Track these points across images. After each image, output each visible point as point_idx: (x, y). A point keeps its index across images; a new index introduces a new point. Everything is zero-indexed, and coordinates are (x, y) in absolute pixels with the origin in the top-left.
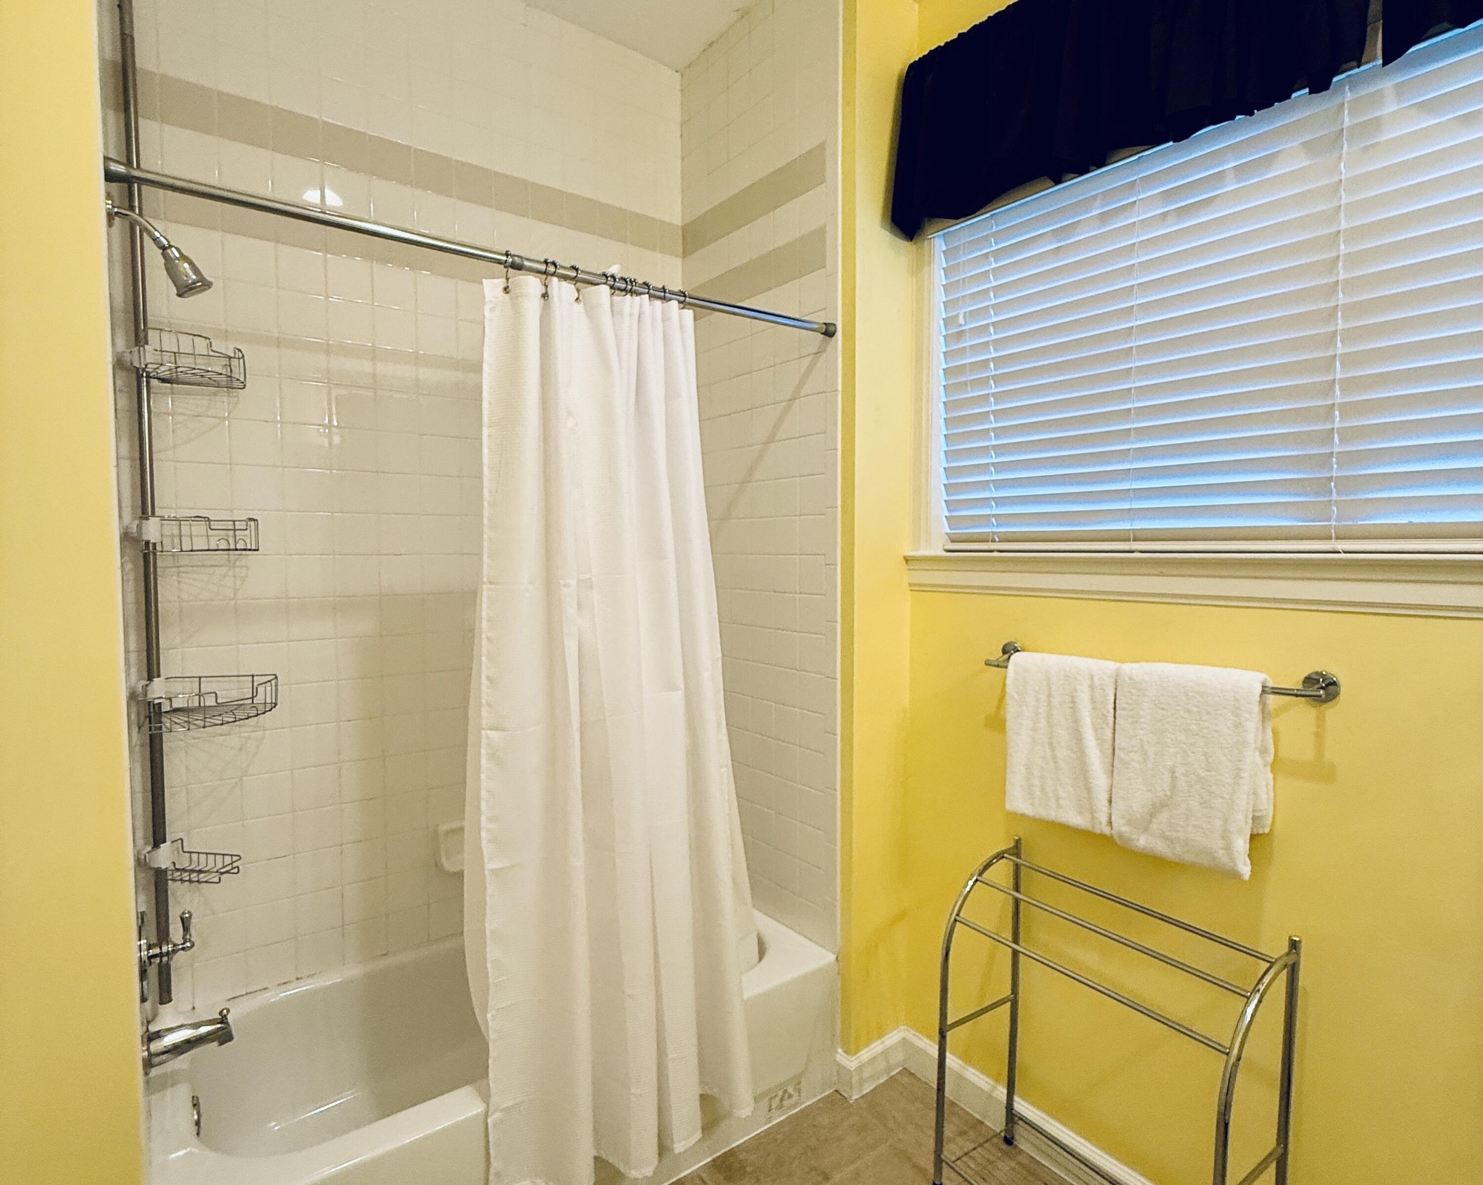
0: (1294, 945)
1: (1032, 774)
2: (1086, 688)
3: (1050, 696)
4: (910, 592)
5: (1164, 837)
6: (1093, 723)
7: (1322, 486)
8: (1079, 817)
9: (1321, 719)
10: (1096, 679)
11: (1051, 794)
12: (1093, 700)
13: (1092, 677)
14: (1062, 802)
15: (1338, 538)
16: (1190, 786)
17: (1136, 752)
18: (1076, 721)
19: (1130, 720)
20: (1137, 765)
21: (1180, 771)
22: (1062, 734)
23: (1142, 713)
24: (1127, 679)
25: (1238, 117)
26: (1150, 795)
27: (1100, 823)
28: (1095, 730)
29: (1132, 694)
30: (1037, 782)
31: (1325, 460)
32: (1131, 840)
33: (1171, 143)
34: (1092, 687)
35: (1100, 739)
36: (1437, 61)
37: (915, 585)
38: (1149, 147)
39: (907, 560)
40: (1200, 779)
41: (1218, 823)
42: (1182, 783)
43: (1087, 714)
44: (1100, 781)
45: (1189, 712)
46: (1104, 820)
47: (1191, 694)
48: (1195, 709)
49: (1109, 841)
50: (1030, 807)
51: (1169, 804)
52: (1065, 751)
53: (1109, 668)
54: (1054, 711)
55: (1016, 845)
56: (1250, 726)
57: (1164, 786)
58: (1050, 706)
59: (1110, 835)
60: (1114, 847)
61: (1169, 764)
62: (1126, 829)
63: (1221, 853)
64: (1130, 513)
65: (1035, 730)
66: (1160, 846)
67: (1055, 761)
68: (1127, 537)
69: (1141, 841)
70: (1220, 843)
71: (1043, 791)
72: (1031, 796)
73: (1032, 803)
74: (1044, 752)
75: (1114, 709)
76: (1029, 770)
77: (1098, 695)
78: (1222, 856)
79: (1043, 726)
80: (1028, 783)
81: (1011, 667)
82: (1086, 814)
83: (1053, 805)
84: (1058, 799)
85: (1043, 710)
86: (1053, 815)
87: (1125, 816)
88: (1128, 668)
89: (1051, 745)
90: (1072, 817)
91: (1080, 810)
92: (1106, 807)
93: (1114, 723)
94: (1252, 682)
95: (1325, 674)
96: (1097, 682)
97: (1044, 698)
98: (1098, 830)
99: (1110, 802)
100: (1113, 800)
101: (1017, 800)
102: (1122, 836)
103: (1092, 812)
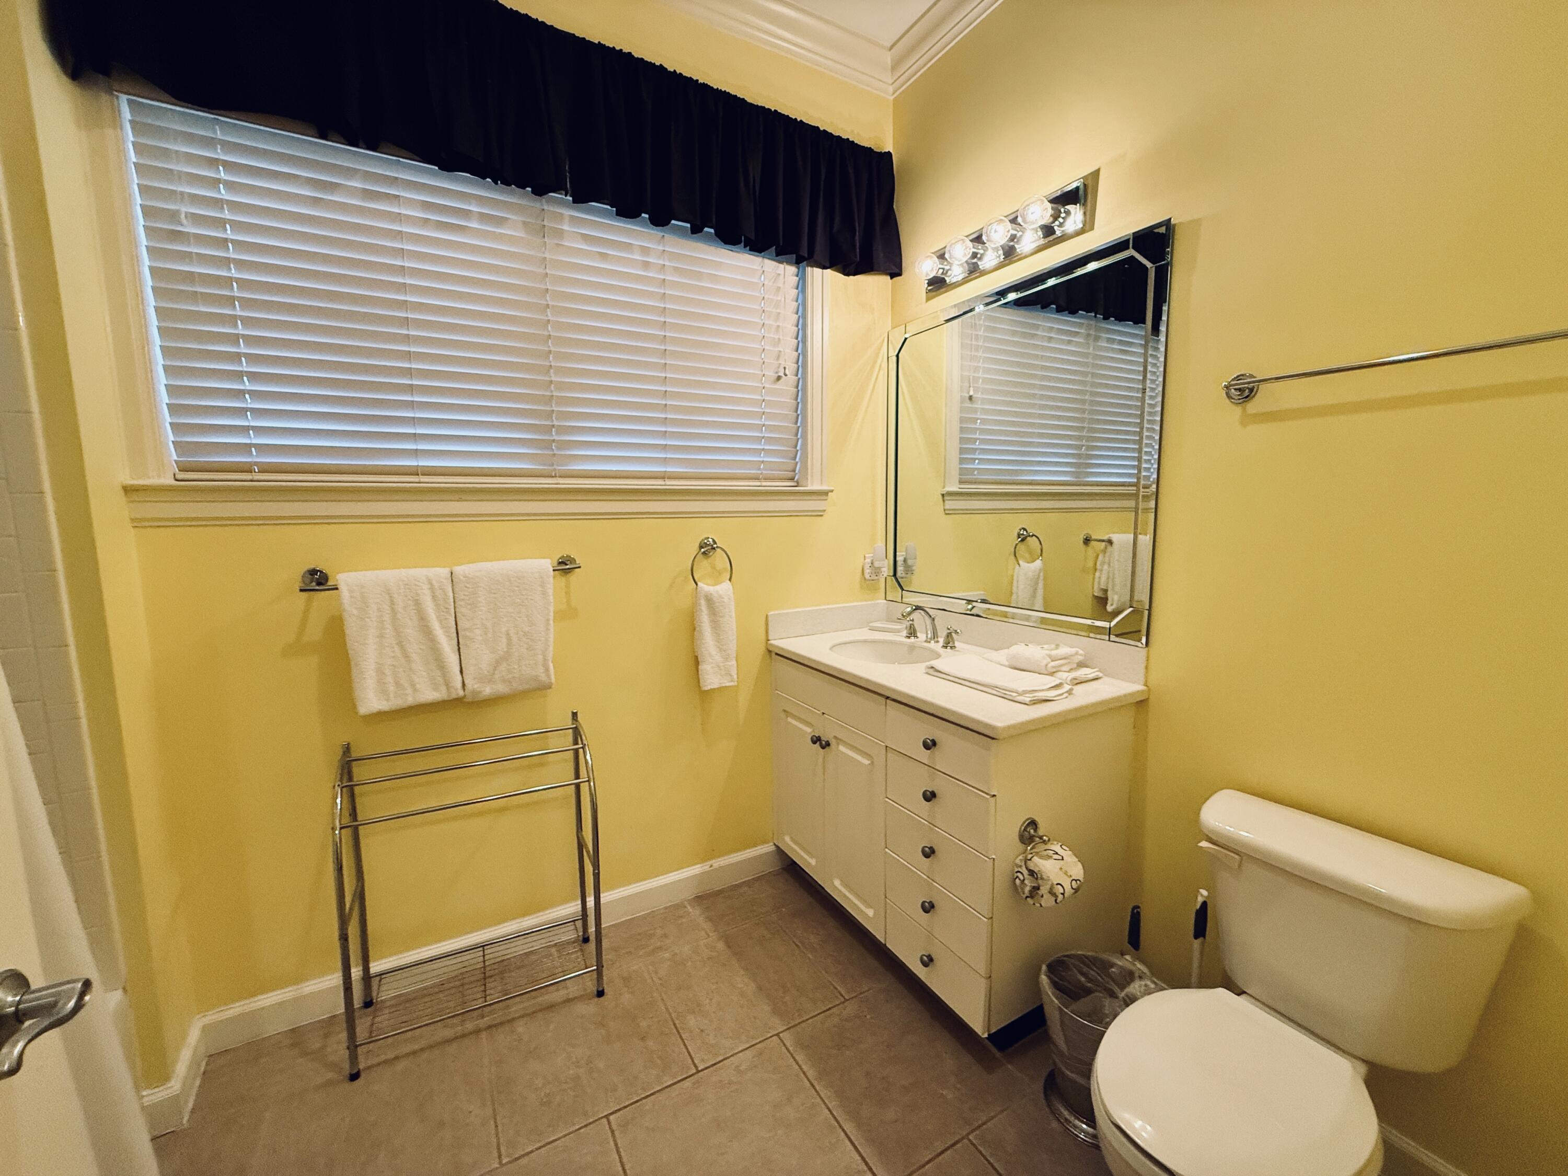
0: (575, 715)
1: (384, 673)
2: (427, 591)
3: (392, 603)
4: (132, 529)
5: (504, 681)
6: (437, 617)
7: (548, 445)
8: (435, 693)
10: (434, 582)
11: (406, 685)
12: (434, 597)
13: (430, 583)
14: (418, 686)
15: (560, 477)
16: (519, 639)
17: (478, 628)
18: (422, 618)
19: (469, 607)
20: (480, 638)
21: (512, 632)
22: (411, 631)
23: (479, 599)
24: (462, 578)
25: (488, 180)
26: (493, 656)
27: (456, 689)
28: (441, 621)
29: (468, 588)
30: (390, 679)
31: (548, 429)
32: (480, 692)
33: (437, 168)
34: (432, 589)
35: (445, 628)
36: (595, 216)
37: (141, 520)
38: (419, 159)
39: (128, 490)
40: (525, 634)
41: (540, 657)
42: (515, 639)
43: (431, 610)
44: (452, 659)
45: (513, 591)
46: (459, 685)
47: (512, 579)
48: (516, 589)
49: (465, 700)
50: (385, 702)
51: (506, 657)
52: (415, 645)
53: (444, 572)
54: (399, 616)
55: (347, 749)
56: (550, 592)
57: (502, 646)
58: (394, 612)
59: (465, 696)
60: (469, 703)
61: (504, 630)
62: (476, 686)
63: (543, 675)
64: (416, 453)
65: (381, 636)
66: (501, 688)
67: (407, 656)
68: (415, 472)
69: (487, 691)
70: (541, 670)
71: (397, 684)
72: (383, 691)
73: (387, 700)
74: (394, 652)
75: (454, 602)
76: (380, 671)
77: (439, 593)
78: (543, 678)
79: (389, 630)
80: (381, 683)
81: (343, 588)
82: (443, 689)
83: (409, 691)
84: (413, 685)
85: (387, 617)
86: (410, 700)
87: (474, 679)
88: (459, 570)
89: (400, 644)
90: (429, 695)
91: (436, 688)
92: (459, 678)
93: (455, 612)
94: (547, 565)
95: (567, 556)
96: (436, 585)
97: (386, 607)
98: (454, 696)
99: (461, 672)
100: (464, 669)
101: (373, 700)
102: (475, 692)
103: (447, 684)
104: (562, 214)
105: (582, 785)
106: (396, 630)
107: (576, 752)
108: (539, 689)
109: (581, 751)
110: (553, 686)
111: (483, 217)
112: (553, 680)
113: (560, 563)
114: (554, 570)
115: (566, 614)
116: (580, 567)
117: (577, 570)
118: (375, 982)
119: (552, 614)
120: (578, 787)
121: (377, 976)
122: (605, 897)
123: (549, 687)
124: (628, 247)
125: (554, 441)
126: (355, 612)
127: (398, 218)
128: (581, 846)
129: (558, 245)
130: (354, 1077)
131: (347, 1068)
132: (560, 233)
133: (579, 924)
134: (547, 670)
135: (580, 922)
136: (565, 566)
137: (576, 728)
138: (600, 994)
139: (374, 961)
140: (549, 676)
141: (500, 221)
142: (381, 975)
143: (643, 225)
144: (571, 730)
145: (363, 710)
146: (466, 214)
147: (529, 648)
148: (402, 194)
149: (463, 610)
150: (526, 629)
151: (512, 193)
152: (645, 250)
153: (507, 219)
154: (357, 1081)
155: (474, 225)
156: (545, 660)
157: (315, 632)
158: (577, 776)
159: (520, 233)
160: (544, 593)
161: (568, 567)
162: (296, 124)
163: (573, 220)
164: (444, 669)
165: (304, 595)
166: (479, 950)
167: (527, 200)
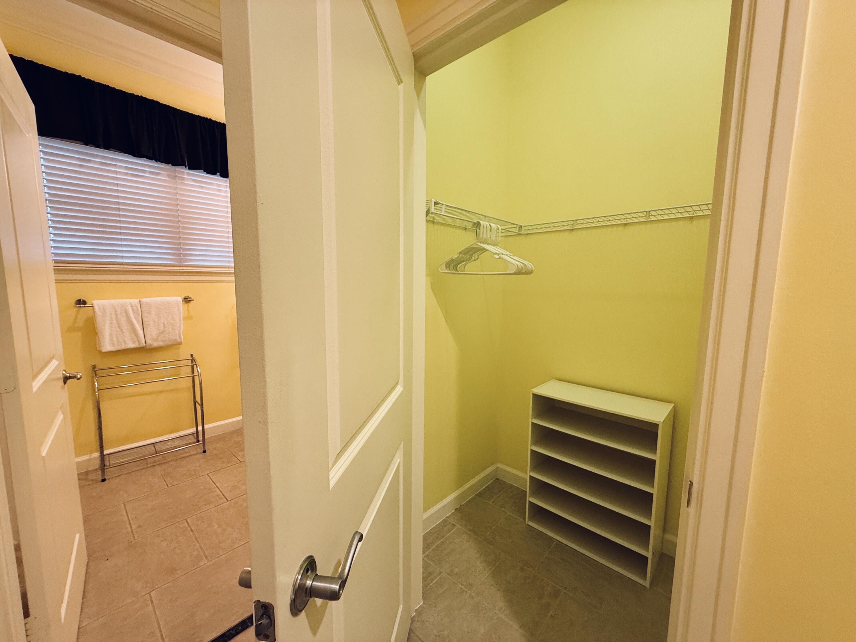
0: (192, 355)
1: (112, 337)
2: (130, 308)
3: (116, 311)
5: (162, 341)
6: (134, 317)
7: (179, 255)
8: (133, 345)
9: (188, 307)
11: (122, 341)
12: (133, 310)
13: (131, 305)
14: (127, 342)
15: (184, 267)
16: (169, 326)
17: (152, 322)
18: (128, 317)
19: (147, 313)
20: (152, 326)
21: (165, 323)
22: (124, 322)
23: (152, 311)
24: (144, 303)
25: (153, 160)
26: (158, 331)
27: (143, 343)
28: (136, 319)
29: (147, 307)
30: (115, 339)
31: (179, 249)
32: (152, 345)
34: (132, 307)
35: (138, 321)
40: (171, 324)
41: (177, 332)
42: (167, 325)
43: (132, 315)
44: (141, 332)
45: (166, 308)
46: (144, 342)
47: (165, 304)
48: (167, 307)
49: (146, 348)
50: (113, 348)
51: (163, 332)
52: (125, 327)
53: (137, 301)
54: (119, 316)
55: (94, 367)
56: (181, 309)
57: (162, 328)
58: (116, 314)
59: (146, 346)
60: (147, 349)
61: (162, 322)
62: (150, 342)
63: (178, 339)
64: (122, 257)
65: (111, 323)
66: (161, 344)
67: (122, 331)
68: (122, 264)
69: (155, 344)
70: (178, 337)
71: (118, 341)
72: (113, 344)
73: (114, 346)
74: (116, 329)
75: (141, 312)
76: (111, 335)
77: (135, 308)
78: (179, 340)
79: (114, 321)
80: (111, 340)
81: (94, 304)
82: (137, 343)
83: (123, 344)
84: (124, 341)
85: (114, 317)
86: (123, 347)
87: (150, 339)
88: (143, 300)
89: (119, 327)
90: (131, 345)
91: (134, 342)
92: (144, 339)
93: (142, 315)
94: (180, 299)
95: (188, 296)
96: (134, 305)
97: (113, 313)
98: (141, 346)
99: (144, 337)
100: (146, 336)
101: (107, 347)
102: (150, 345)
103: (139, 341)
104: (183, 172)
105: (195, 376)
106: (117, 321)
107: (192, 366)
108: (177, 345)
109: (195, 366)
110: (183, 344)
111: (151, 173)
112: (183, 341)
113: (185, 299)
114: (183, 301)
115: (188, 318)
116: (193, 300)
117: (192, 301)
118: (107, 458)
119: (182, 317)
120: (193, 377)
121: (107, 455)
122: (206, 427)
123: (181, 344)
124: (212, 184)
125: (181, 253)
126: (101, 314)
127: (116, 172)
128: (195, 402)
129: (182, 183)
130: (104, 480)
131: (100, 477)
132: (183, 179)
133: (195, 435)
134: (180, 337)
135: (196, 434)
136: (187, 300)
137: (193, 359)
138: (204, 452)
139: (106, 449)
140: (181, 339)
141: (157, 174)
142: (110, 454)
144: (190, 360)
145: (104, 350)
146: (144, 171)
147: (173, 329)
148: (118, 164)
149: (145, 315)
150: (172, 322)
151: (162, 165)
152: (218, 185)
153: (161, 173)
154: (104, 482)
155: (147, 175)
156: (179, 333)
157: (80, 323)
158: (193, 373)
159: (166, 178)
160: (179, 309)
161: (188, 300)
162: (77, 142)
163: (188, 174)
164: (137, 335)
165: (75, 309)
166: (152, 445)
167: (169, 167)
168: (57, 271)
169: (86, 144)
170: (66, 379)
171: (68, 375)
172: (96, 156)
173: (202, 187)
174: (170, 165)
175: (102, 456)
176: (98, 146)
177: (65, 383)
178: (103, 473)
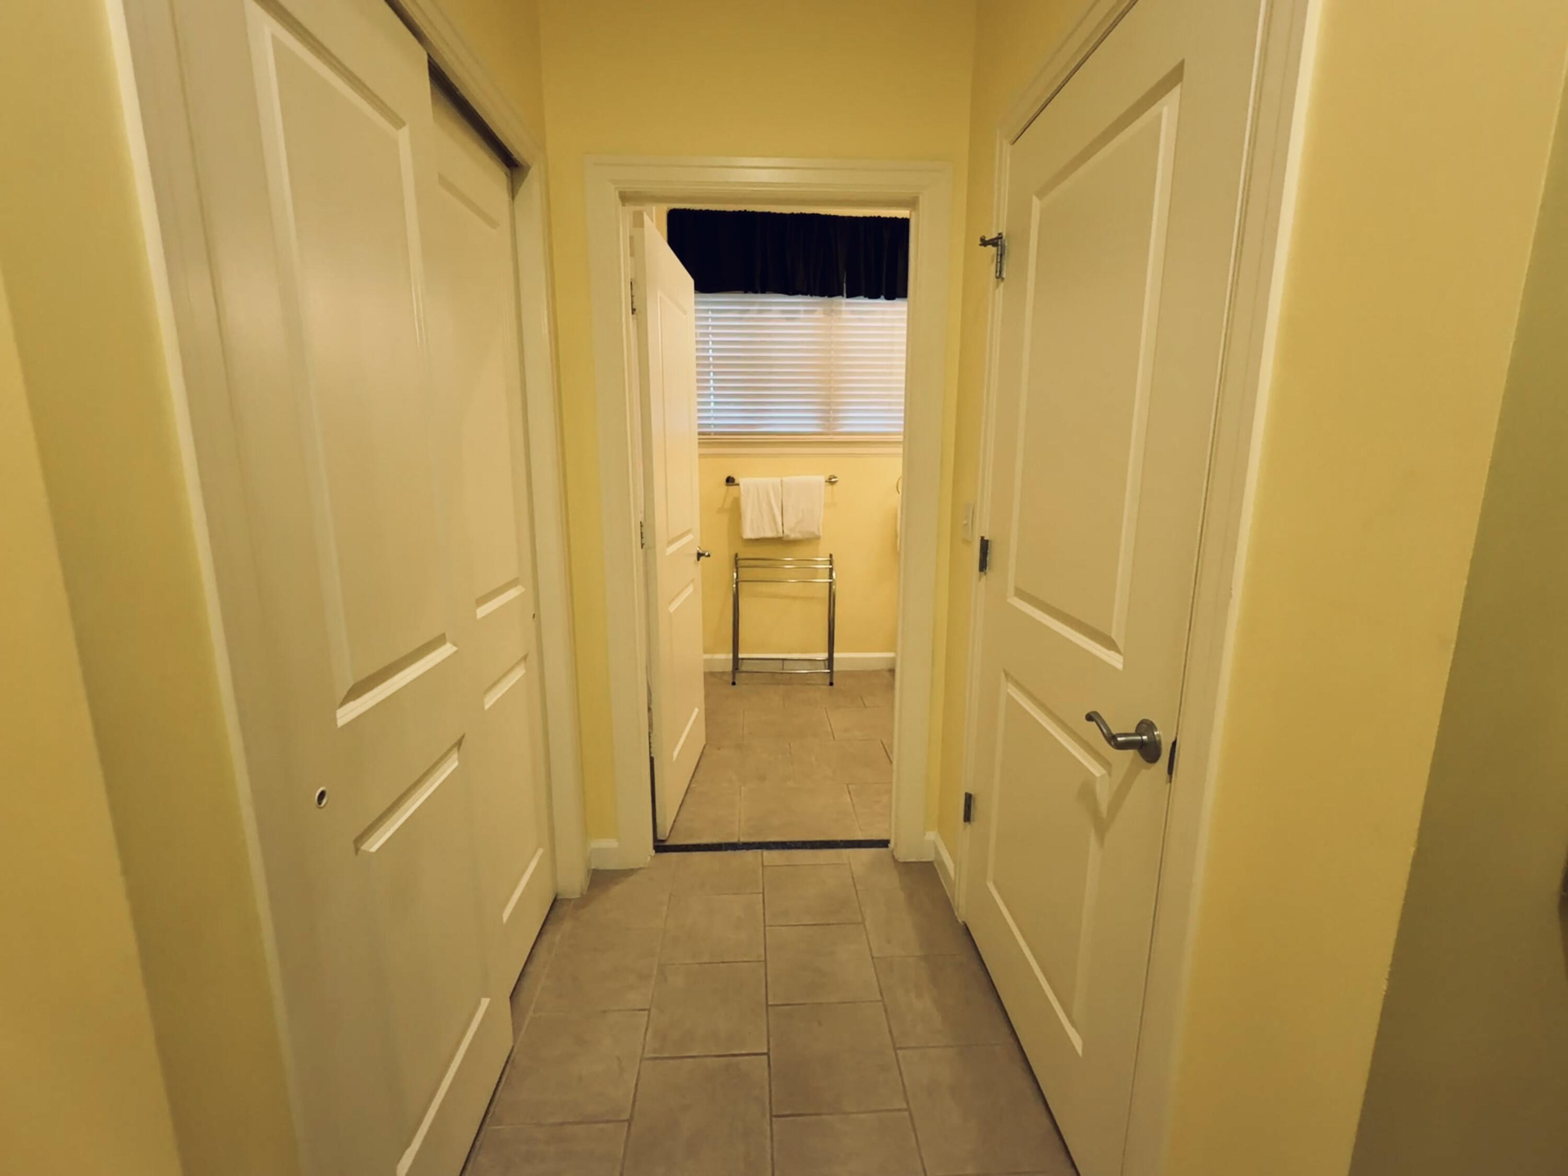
0: (831, 556)
1: (753, 522)
2: (771, 488)
3: (759, 492)
5: (800, 533)
6: (775, 502)
7: (827, 419)
8: (771, 534)
9: (831, 490)
11: (762, 529)
12: (774, 492)
13: (773, 485)
15: (833, 435)
16: (808, 513)
17: (792, 505)
18: (769, 501)
19: (788, 497)
20: (791, 512)
21: (805, 509)
22: (765, 507)
23: (792, 493)
24: (786, 483)
26: (796, 520)
27: (781, 533)
28: (776, 504)
29: (787, 488)
30: (755, 526)
31: (828, 411)
34: (773, 487)
35: (778, 507)
40: (811, 511)
41: (816, 523)
42: (806, 512)
43: (773, 498)
44: (779, 519)
45: (807, 490)
46: (781, 531)
47: (807, 485)
48: (809, 489)
49: (782, 539)
50: (753, 535)
51: (802, 523)
52: (766, 512)
53: (779, 480)
54: (760, 499)
55: (736, 555)
56: (824, 492)
57: (800, 515)
58: (758, 496)
59: (783, 537)
60: (783, 541)
61: (801, 508)
62: (788, 533)
65: (753, 506)
66: (799, 536)
67: (762, 516)
69: (793, 536)
70: (816, 529)
71: (758, 528)
72: (753, 530)
73: (753, 533)
74: (757, 512)
75: (782, 494)
76: (752, 520)
77: (776, 489)
78: (817, 533)
79: (756, 505)
80: (752, 526)
81: (741, 484)
82: (775, 532)
83: (762, 532)
84: (764, 530)
85: (756, 499)
86: (763, 536)
87: (787, 529)
88: (785, 479)
89: (760, 510)
90: (769, 534)
91: (772, 531)
92: (781, 528)
93: (782, 499)
94: (822, 479)
95: (832, 475)
96: (775, 485)
97: (756, 494)
98: (780, 536)
99: (783, 525)
101: (748, 534)
102: (788, 536)
103: (778, 532)
104: (841, 303)
105: (831, 583)
106: (760, 504)
107: (830, 569)
108: (816, 539)
110: (823, 539)
111: (806, 312)
112: (823, 535)
113: (829, 479)
114: (826, 482)
115: (831, 505)
116: (838, 481)
117: (836, 483)
118: (740, 662)
119: (823, 502)
120: (830, 585)
121: (741, 659)
123: (820, 538)
124: (874, 312)
125: (833, 417)
126: (745, 496)
128: (830, 619)
129: (838, 318)
130: (734, 684)
131: (731, 681)
132: (840, 312)
134: (819, 529)
136: (831, 481)
137: (831, 561)
138: (831, 684)
139: (741, 653)
140: (819, 532)
141: (813, 312)
142: (743, 659)
143: (882, 299)
144: (828, 561)
145: (745, 536)
147: (812, 517)
149: (785, 498)
150: (811, 508)
151: (818, 299)
152: (883, 312)
153: (816, 310)
154: (734, 687)
155: (801, 316)
156: (818, 524)
157: (728, 504)
158: (829, 578)
159: (822, 316)
160: (821, 493)
161: (833, 480)
162: (736, 292)
163: (848, 304)
164: (776, 523)
165: (726, 487)
166: (781, 662)
167: (825, 299)
168: (701, 444)
169: (746, 292)
170: (700, 555)
171: (701, 552)
172: (753, 304)
173: (861, 320)
174: (826, 297)
175: (736, 660)
176: (756, 292)
177: (698, 559)
178: (734, 678)
